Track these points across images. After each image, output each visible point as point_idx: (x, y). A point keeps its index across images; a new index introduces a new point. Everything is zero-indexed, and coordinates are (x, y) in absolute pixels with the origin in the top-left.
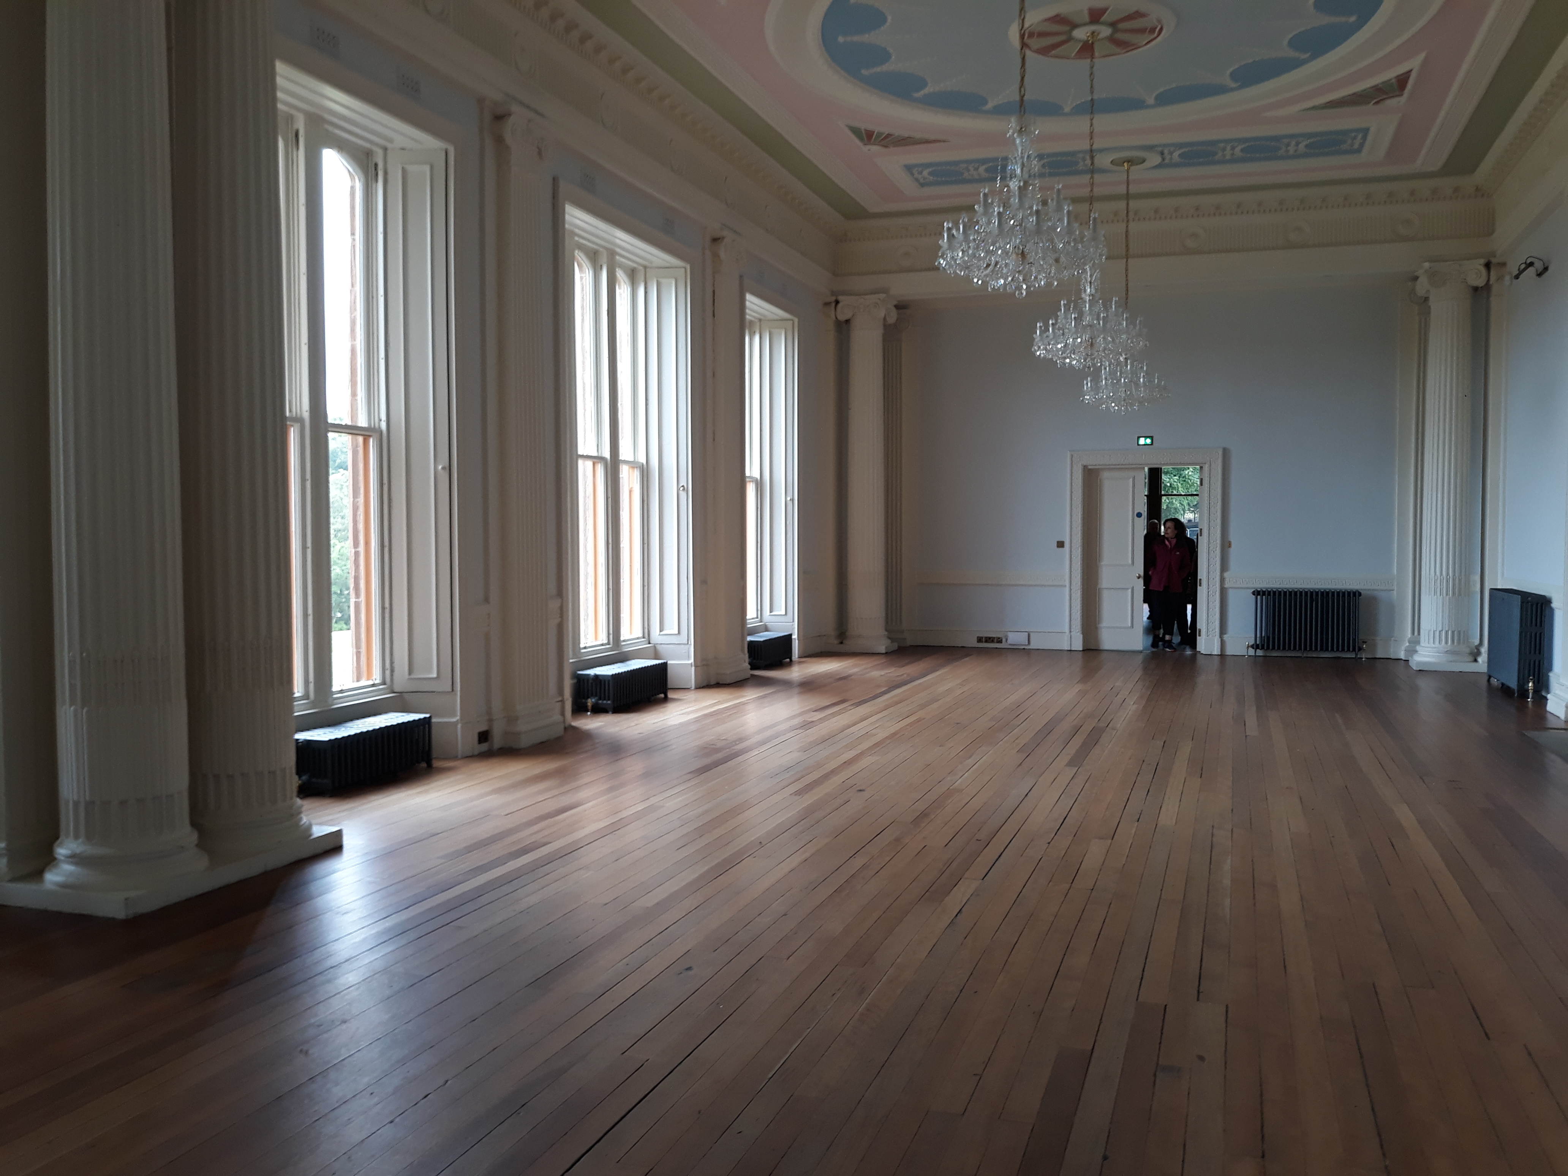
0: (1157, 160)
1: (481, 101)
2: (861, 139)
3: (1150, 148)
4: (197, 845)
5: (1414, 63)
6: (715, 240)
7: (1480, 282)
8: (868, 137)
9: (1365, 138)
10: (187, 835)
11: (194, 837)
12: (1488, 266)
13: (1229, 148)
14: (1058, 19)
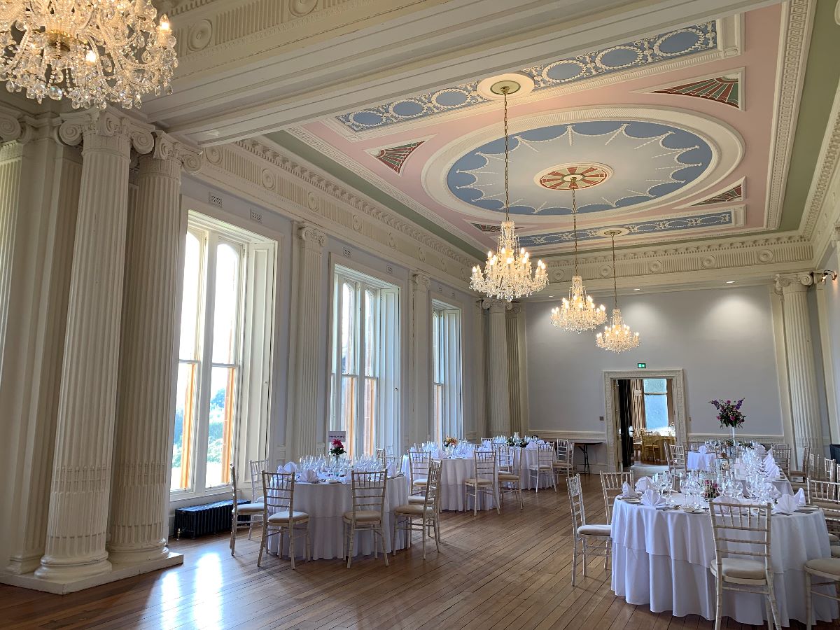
0: (628, 231)
1: (292, 221)
2: (481, 229)
3: (622, 226)
4: (107, 559)
5: (741, 181)
6: (415, 275)
7: (809, 282)
8: (483, 228)
9: (730, 216)
10: (102, 553)
11: (107, 554)
12: (812, 275)
13: (661, 224)
14: (554, 173)
